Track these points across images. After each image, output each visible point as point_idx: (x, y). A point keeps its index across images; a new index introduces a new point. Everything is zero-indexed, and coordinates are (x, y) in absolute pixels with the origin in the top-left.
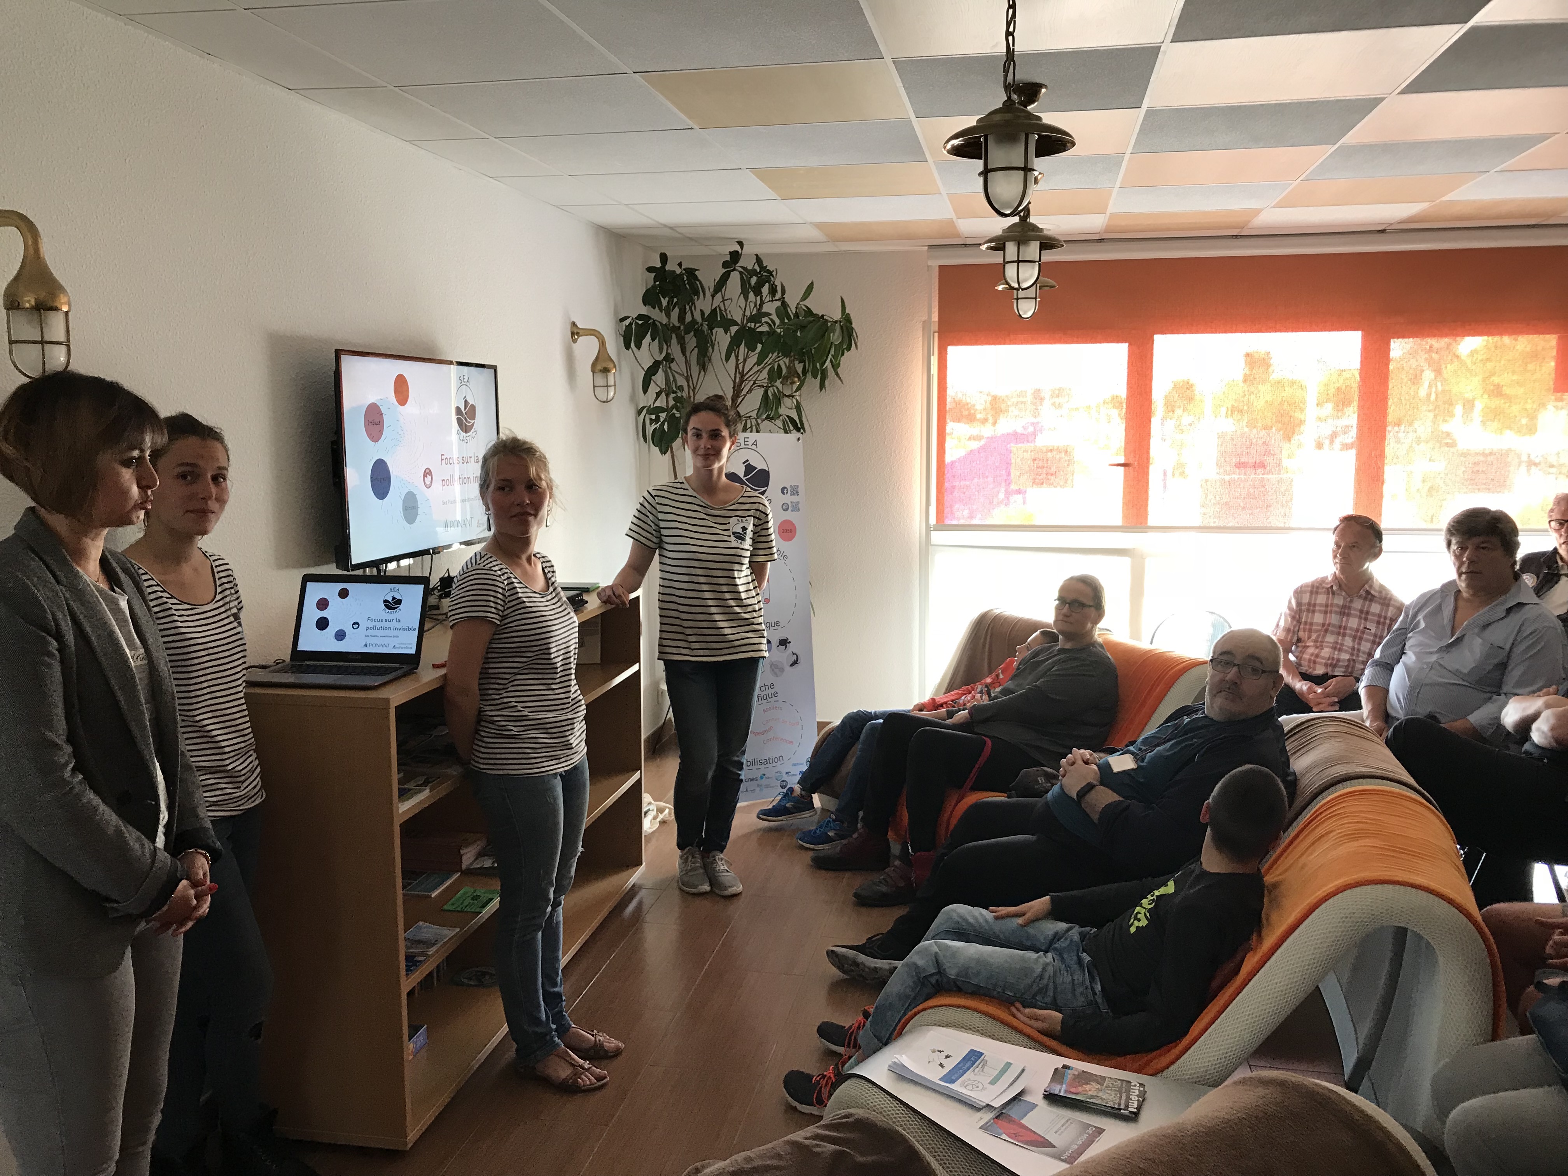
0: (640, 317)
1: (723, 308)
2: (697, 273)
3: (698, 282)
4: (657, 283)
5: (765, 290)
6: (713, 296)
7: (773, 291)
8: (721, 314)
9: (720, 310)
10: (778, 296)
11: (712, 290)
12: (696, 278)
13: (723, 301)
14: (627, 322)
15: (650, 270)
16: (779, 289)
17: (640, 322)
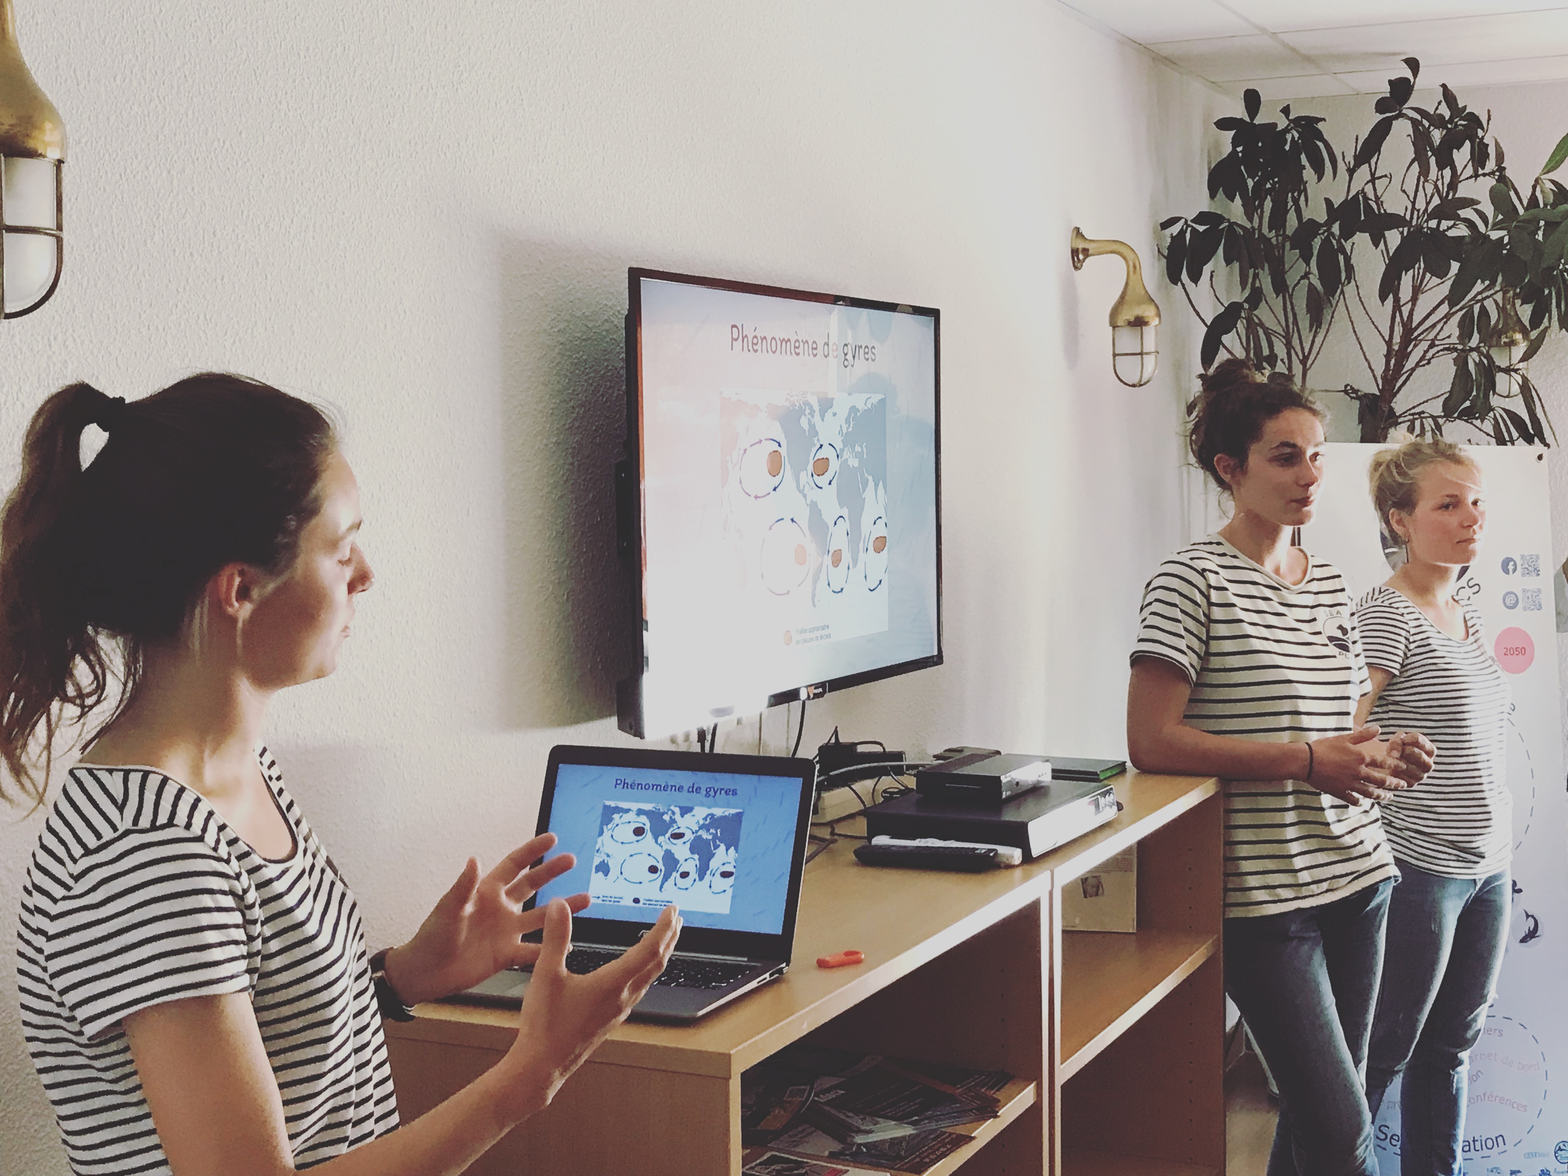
0: (1202, 218)
1: (1371, 195)
2: (1320, 126)
3: (1321, 144)
4: (1239, 149)
5: (1462, 156)
6: (1351, 172)
7: (1479, 157)
8: (1368, 207)
9: (1366, 199)
10: (1491, 165)
11: (1350, 158)
12: (1320, 136)
13: (1373, 180)
14: (1175, 229)
15: (1224, 124)
16: (1492, 150)
17: (1201, 228)
